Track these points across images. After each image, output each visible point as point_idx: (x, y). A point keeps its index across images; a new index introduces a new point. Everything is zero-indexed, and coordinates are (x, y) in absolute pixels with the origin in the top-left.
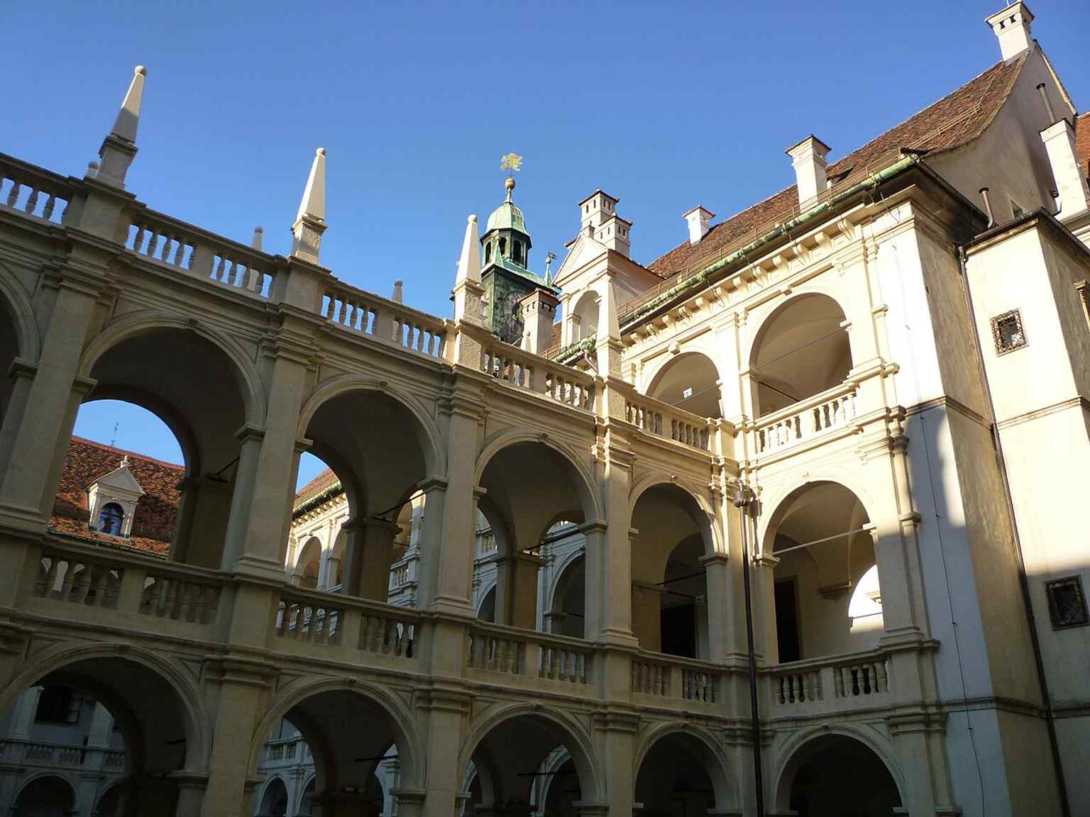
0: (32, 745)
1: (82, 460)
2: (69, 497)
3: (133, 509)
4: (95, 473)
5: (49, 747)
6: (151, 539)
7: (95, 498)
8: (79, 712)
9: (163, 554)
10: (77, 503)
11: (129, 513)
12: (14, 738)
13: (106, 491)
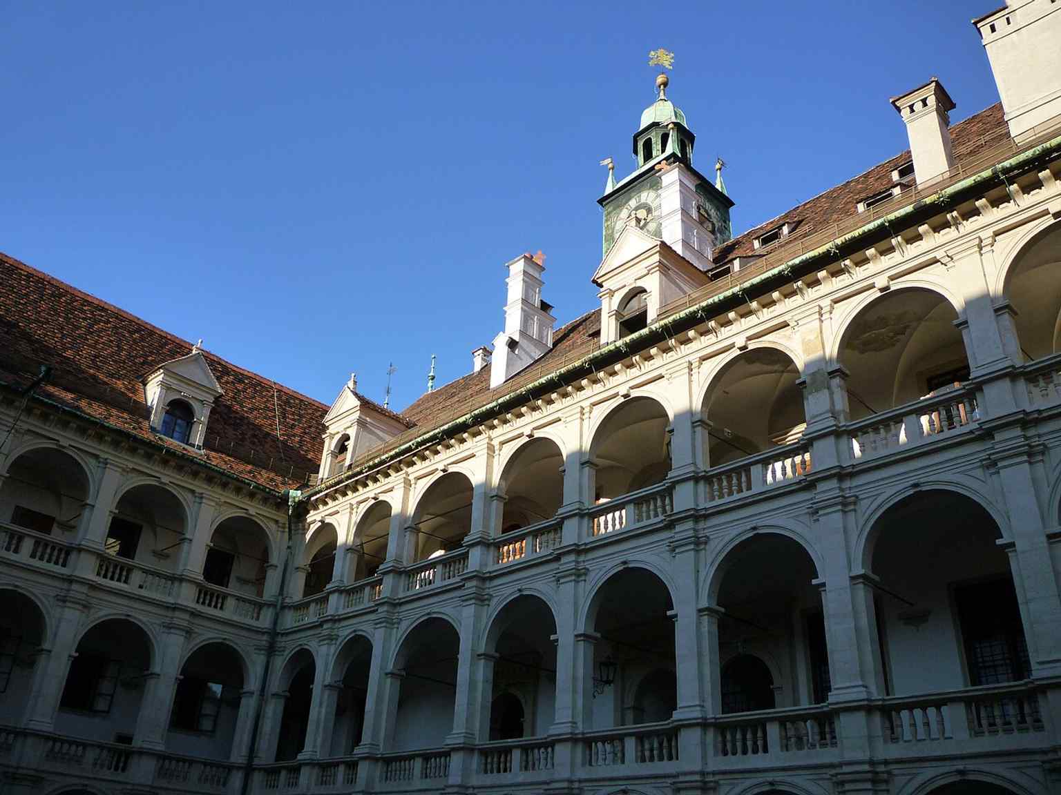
0: (55, 740)
1: (134, 340)
2: (120, 385)
3: (207, 412)
4: (152, 361)
5: (78, 744)
6: (228, 455)
7: (158, 390)
8: (112, 696)
9: (246, 477)
10: (131, 395)
11: (202, 416)
12: (31, 727)
13: (174, 383)
